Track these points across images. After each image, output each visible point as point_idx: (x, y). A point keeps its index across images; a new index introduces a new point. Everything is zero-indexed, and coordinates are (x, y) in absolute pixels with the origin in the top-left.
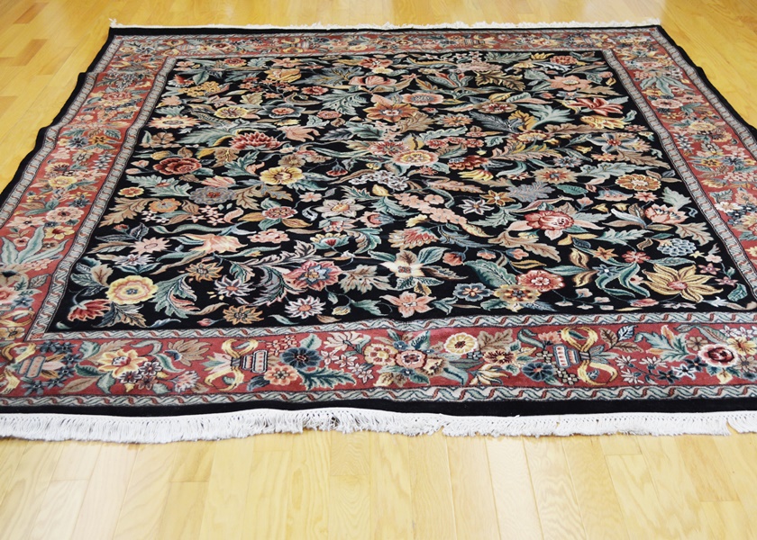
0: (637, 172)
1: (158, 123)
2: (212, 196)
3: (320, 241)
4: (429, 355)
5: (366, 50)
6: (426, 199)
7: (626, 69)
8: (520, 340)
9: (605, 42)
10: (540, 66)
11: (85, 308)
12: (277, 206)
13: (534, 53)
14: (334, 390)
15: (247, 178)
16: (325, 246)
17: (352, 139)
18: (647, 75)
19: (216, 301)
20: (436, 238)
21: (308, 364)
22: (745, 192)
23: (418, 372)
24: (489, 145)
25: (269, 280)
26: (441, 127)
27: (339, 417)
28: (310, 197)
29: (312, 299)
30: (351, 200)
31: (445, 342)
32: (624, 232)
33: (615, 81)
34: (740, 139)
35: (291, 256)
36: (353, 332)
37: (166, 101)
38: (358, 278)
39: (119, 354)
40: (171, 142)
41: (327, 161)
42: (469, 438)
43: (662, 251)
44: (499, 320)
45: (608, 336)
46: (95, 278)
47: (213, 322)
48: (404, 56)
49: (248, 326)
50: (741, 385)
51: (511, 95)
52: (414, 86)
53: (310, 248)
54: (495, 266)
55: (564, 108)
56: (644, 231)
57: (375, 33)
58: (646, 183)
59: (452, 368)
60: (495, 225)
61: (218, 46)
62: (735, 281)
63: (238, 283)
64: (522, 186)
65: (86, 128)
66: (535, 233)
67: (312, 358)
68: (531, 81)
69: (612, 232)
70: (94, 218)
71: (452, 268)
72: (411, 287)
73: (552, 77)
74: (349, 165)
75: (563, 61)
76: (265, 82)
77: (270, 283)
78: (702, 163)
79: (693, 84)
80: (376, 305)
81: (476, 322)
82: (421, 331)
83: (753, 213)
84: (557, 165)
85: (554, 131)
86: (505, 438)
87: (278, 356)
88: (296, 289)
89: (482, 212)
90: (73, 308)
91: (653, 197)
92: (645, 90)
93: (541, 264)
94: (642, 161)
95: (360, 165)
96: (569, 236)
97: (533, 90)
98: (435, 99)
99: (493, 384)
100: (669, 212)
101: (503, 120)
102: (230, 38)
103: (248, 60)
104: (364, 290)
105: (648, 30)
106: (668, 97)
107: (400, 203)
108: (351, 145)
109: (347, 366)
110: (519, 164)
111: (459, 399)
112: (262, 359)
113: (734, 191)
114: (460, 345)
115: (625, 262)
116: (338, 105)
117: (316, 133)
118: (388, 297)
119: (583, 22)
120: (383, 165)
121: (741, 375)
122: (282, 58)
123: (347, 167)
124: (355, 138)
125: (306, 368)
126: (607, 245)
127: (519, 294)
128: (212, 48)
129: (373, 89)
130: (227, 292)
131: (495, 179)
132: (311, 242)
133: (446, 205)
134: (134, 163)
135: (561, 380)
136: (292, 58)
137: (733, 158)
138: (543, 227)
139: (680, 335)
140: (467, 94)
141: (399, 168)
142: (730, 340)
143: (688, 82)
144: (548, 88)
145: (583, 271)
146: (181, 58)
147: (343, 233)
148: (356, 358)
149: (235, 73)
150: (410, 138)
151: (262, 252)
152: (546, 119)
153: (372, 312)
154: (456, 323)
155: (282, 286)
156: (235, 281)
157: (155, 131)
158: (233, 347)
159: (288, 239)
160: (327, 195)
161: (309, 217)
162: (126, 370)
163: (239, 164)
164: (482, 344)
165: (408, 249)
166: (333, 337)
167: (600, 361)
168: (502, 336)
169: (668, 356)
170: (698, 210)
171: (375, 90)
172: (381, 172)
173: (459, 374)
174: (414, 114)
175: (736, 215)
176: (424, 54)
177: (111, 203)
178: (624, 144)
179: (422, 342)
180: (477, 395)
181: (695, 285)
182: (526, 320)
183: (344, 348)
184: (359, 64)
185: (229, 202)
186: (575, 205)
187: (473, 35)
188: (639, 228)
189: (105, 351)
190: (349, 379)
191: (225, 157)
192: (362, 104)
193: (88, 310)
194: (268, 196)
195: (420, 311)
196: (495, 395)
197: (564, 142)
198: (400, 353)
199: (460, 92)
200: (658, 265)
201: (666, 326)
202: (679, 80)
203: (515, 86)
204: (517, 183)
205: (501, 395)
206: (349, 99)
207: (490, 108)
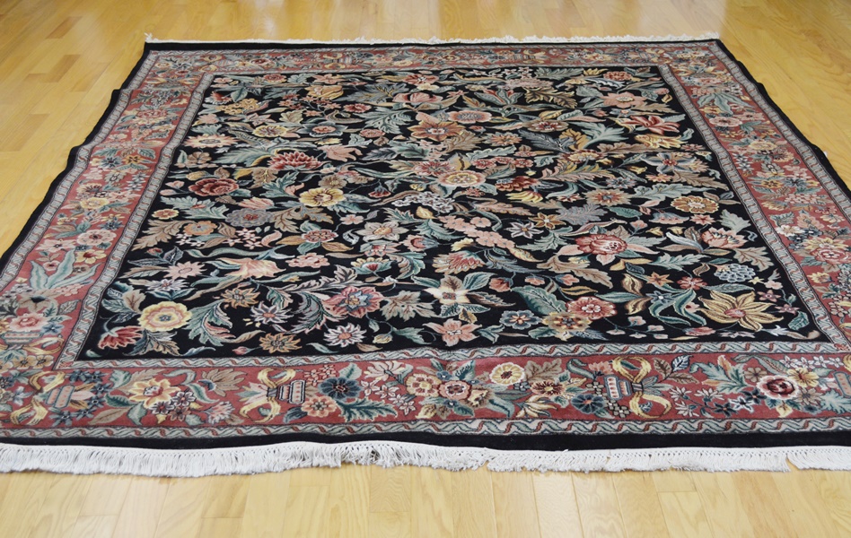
0: (693, 193)
1: (194, 142)
2: (249, 218)
3: (361, 266)
4: (473, 386)
5: (412, 65)
6: (472, 222)
7: (683, 86)
8: (570, 370)
9: (661, 57)
10: (592, 83)
11: (116, 335)
12: (316, 229)
13: (586, 69)
14: (375, 422)
15: (286, 199)
16: (367, 271)
17: (396, 159)
18: (704, 92)
19: (252, 328)
20: (482, 262)
21: (347, 395)
22: (807, 215)
23: (462, 404)
24: (538, 165)
25: (307, 307)
26: (488, 146)
27: (379, 451)
28: (351, 219)
29: (353, 326)
30: (394, 223)
31: (490, 373)
32: (680, 257)
33: (671, 98)
34: (802, 159)
35: (330, 282)
36: (394, 362)
37: (203, 119)
38: (401, 305)
39: (150, 383)
40: (208, 162)
41: (370, 182)
42: (515, 473)
43: (720, 277)
44: (548, 349)
45: (661, 366)
46: (126, 304)
47: (249, 350)
48: (451, 71)
49: (286, 354)
50: (802, 418)
51: (563, 113)
52: (461, 104)
53: (350, 273)
54: (544, 293)
55: (617, 126)
56: (700, 256)
57: (421, 48)
58: (703, 206)
59: (497, 400)
60: (544, 249)
61: (257, 61)
62: (796, 309)
63: (275, 309)
64: (573, 208)
65: (120, 147)
66: (586, 257)
67: (352, 389)
68: (583, 98)
69: (667, 256)
70: (126, 241)
71: (498, 294)
72: (456, 314)
73: (605, 93)
74: (393, 186)
75: (617, 77)
76: (306, 99)
77: (308, 309)
78: (763, 184)
79: (753, 101)
80: (419, 333)
81: (524, 351)
82: (466, 360)
83: (815, 237)
84: (610, 186)
85: (607, 150)
86: (553, 474)
87: (316, 386)
88: (336, 316)
89: (531, 235)
90: (104, 336)
91: (710, 220)
92: (703, 108)
93: (592, 291)
94: (699, 182)
95: (404, 186)
96: (622, 261)
97: (585, 107)
98: (483, 117)
99: (540, 416)
100: (727, 236)
101: (553, 138)
102: (270, 53)
103: (288, 76)
104: (406, 318)
105: (706, 44)
106: (727, 115)
107: (445, 226)
108: (395, 165)
109: (388, 397)
110: (570, 186)
111: (505, 432)
112: (300, 389)
113: (796, 214)
114: (507, 375)
115: (680, 288)
116: (382, 123)
117: (359, 152)
118: (431, 325)
119: (638, 36)
120: (428, 186)
121: (802, 408)
122: (323, 74)
123: (390, 188)
124: (399, 157)
125: (345, 399)
126: (662, 271)
127: (568, 322)
128: (251, 64)
129: (417, 106)
130: (264, 319)
131: (544, 201)
132: (351, 266)
133: (493, 228)
134: (169, 184)
135: (612, 412)
136: (334, 74)
137: (795, 179)
138: (595, 252)
139: (738, 366)
140: (516, 111)
141: (444, 189)
142: (790, 371)
143: (748, 99)
144: (600, 105)
145: (637, 298)
146: (219, 74)
147: (385, 257)
148: (397, 388)
149: (274, 90)
150: (456, 157)
151: (300, 278)
152: (599, 138)
153: (415, 341)
154: (502, 352)
155: (321, 313)
156: (272, 308)
157: (190, 151)
158: (269, 377)
159: (328, 264)
160: (369, 217)
161: (350, 240)
162: (158, 400)
163: (277, 185)
164: (530, 374)
165: (453, 274)
166: (373, 366)
167: (653, 393)
168: (550, 366)
169: (725, 388)
170: (758, 233)
171: (420, 108)
172: (426, 193)
173: (506, 406)
174: (461, 133)
175: (798, 239)
176: (471, 70)
177: (145, 225)
178: (680, 164)
179: (466, 372)
180: (524, 428)
181: (754, 313)
182: (576, 350)
183: (385, 378)
184: (404, 81)
185: (267, 224)
186: (628, 228)
187: (523, 50)
188: (695, 252)
189: (137, 380)
190: (390, 411)
191: (263, 177)
192: (406, 122)
193: (119, 338)
194: (307, 218)
195: (465, 340)
196: (543, 429)
197: (617, 162)
198: (444, 383)
199: (509, 109)
200: (716, 292)
201: (723, 356)
202: (739, 97)
203: (566, 103)
204: (568, 205)
205: (549, 428)
206: (392, 117)
207: (540, 126)
